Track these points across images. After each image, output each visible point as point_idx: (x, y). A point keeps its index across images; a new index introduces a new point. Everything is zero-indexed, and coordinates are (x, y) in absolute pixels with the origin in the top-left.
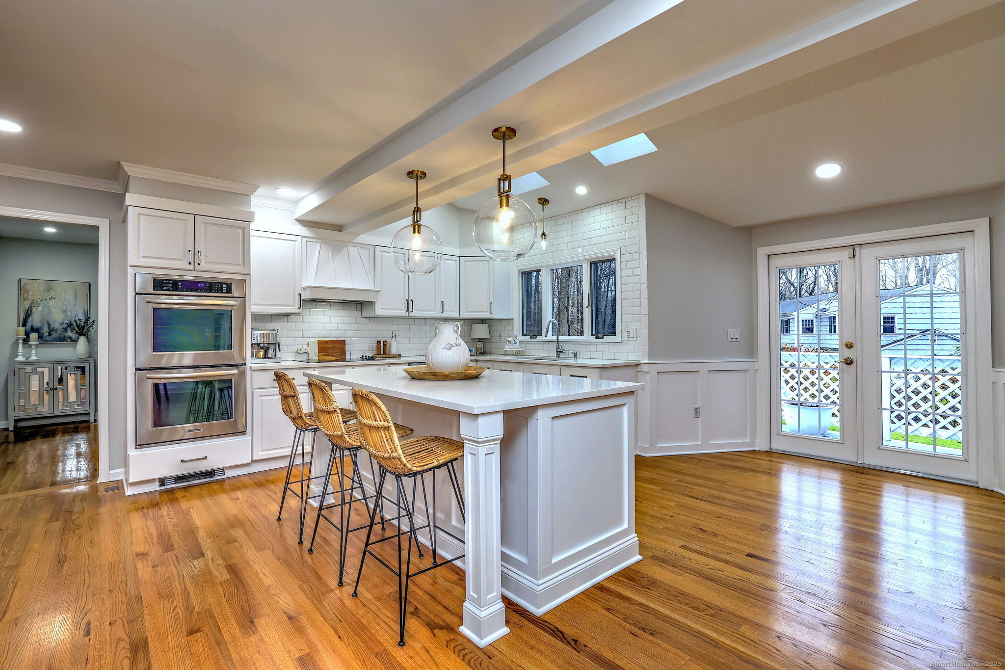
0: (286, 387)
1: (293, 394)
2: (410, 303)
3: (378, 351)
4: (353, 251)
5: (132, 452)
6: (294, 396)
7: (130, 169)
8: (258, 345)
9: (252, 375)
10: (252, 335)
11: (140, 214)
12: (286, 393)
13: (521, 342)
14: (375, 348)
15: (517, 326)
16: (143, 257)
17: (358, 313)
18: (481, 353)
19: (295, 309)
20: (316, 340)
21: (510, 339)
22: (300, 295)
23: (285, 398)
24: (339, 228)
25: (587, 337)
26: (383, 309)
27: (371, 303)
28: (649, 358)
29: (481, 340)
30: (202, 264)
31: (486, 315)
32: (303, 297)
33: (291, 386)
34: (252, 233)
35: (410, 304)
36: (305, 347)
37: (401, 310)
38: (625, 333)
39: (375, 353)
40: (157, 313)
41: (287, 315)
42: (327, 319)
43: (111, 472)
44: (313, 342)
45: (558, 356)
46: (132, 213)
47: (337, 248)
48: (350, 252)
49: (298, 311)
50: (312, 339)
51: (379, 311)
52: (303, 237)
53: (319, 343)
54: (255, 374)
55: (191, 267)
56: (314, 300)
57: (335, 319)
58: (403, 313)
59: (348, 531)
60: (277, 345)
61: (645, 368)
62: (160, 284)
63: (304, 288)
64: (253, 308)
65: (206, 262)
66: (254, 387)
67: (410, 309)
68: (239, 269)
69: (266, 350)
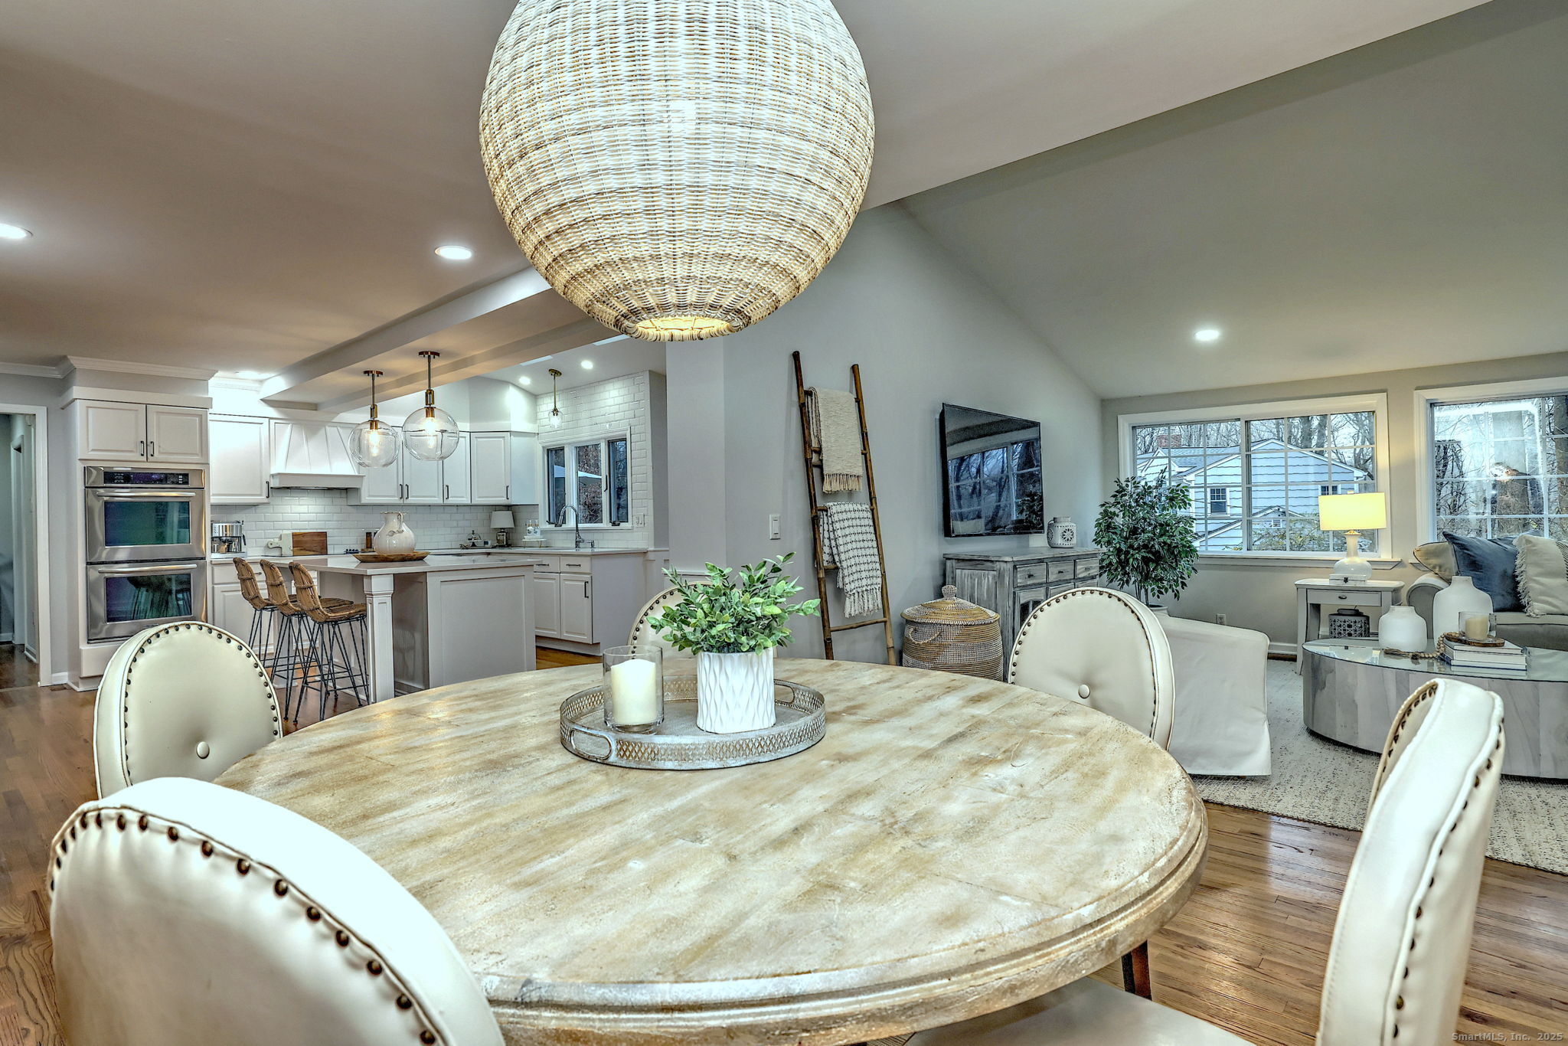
0: (244, 572)
1: (250, 577)
2: (405, 488)
3: (367, 544)
4: (331, 431)
5: (84, 647)
6: (252, 579)
7: (75, 361)
8: (220, 538)
9: (213, 570)
10: (211, 527)
11: (88, 407)
12: (245, 577)
13: (543, 532)
14: (365, 542)
15: (543, 513)
16: (93, 450)
17: (343, 501)
18: (502, 546)
19: (263, 498)
20: (290, 532)
21: (530, 528)
22: (268, 483)
23: (243, 581)
24: (315, 407)
25: (605, 524)
26: (370, 496)
27: (356, 490)
28: (656, 545)
29: (502, 530)
30: (155, 455)
31: (502, 501)
32: (271, 485)
33: (249, 570)
34: (210, 417)
35: (404, 490)
36: (277, 540)
37: (394, 496)
38: (635, 521)
39: (364, 546)
40: (109, 508)
41: (255, 505)
42: (304, 509)
43: (54, 675)
44: (286, 534)
45: (577, 546)
46: (79, 407)
47: (311, 429)
48: (328, 434)
49: (266, 500)
50: (285, 532)
51: (366, 498)
52: (270, 418)
53: (294, 535)
54: (216, 569)
55: (144, 458)
56: (288, 488)
57: (312, 508)
58: (396, 500)
59: (292, 679)
60: (242, 539)
61: (651, 556)
62: (110, 477)
63: (273, 476)
64: (213, 497)
65: (160, 452)
66: (216, 582)
67: (405, 496)
68: (196, 458)
69: (230, 543)
